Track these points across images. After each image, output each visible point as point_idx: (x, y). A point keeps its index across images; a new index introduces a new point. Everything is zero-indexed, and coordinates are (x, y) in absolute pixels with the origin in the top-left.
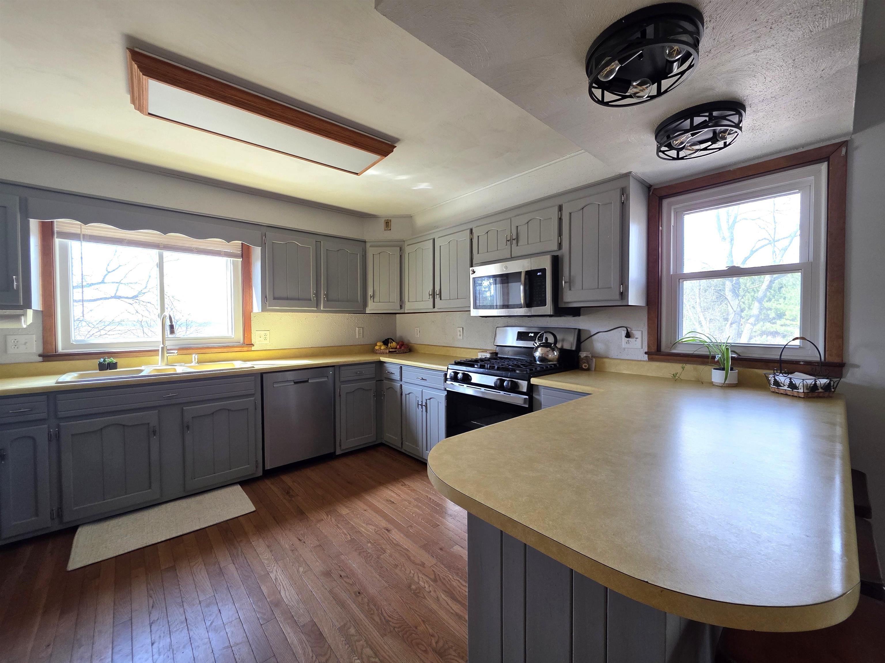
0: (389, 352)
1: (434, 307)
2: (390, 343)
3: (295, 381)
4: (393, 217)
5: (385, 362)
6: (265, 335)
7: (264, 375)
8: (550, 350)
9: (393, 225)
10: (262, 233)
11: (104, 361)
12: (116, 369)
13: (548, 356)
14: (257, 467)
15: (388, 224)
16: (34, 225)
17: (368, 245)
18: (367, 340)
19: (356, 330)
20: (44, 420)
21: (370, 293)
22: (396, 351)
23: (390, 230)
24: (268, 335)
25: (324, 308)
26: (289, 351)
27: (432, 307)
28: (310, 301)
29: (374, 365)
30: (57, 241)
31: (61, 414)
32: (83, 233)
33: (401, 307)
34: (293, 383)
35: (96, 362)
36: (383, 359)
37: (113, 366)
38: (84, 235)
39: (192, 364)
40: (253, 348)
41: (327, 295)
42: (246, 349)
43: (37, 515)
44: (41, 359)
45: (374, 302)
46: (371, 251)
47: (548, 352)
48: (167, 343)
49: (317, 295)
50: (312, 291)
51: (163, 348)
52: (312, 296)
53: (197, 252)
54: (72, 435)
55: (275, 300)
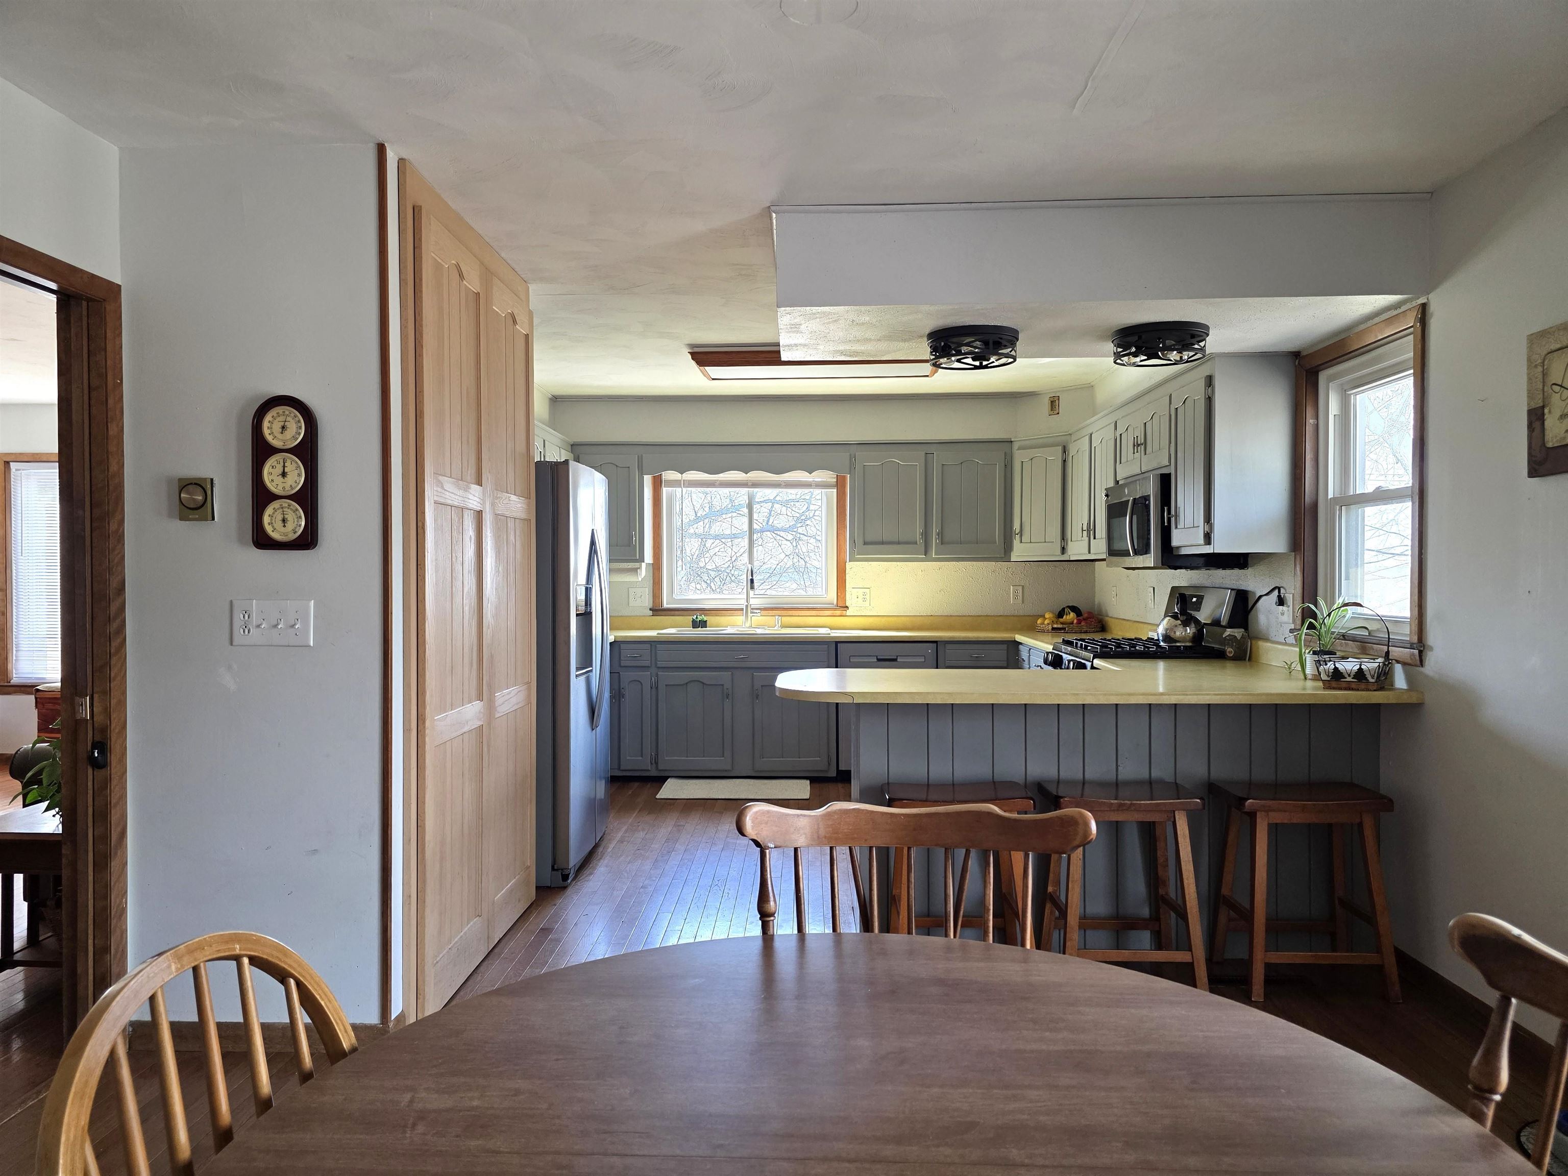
0: (1053, 629)
1: (1089, 553)
2: (1067, 615)
3: (878, 657)
4: (1063, 391)
5: (1021, 644)
6: (864, 594)
7: (839, 645)
8: (1180, 625)
9: (1063, 405)
10: (850, 455)
11: (697, 618)
12: (706, 627)
13: (1175, 633)
14: (829, 764)
15: (1054, 403)
16: (648, 479)
17: (1016, 446)
18: (1029, 609)
19: (1010, 589)
20: (648, 667)
21: (1016, 526)
22: (1064, 629)
23: (1058, 413)
24: (868, 594)
25: (935, 555)
26: (895, 619)
27: (1086, 551)
28: (915, 545)
29: (1005, 647)
30: (665, 491)
31: (660, 664)
32: (683, 478)
33: (1063, 550)
34: (876, 660)
35: (690, 618)
36: (1019, 638)
37: (703, 624)
38: (684, 481)
39: (776, 628)
40: (848, 613)
41: (941, 534)
42: (838, 612)
43: (642, 756)
44: (651, 613)
45: (1021, 542)
46: (1019, 457)
47: (1176, 626)
48: (752, 601)
49: (926, 535)
50: (919, 530)
51: (747, 606)
52: (919, 538)
53: (785, 486)
54: (666, 685)
55: (866, 546)
